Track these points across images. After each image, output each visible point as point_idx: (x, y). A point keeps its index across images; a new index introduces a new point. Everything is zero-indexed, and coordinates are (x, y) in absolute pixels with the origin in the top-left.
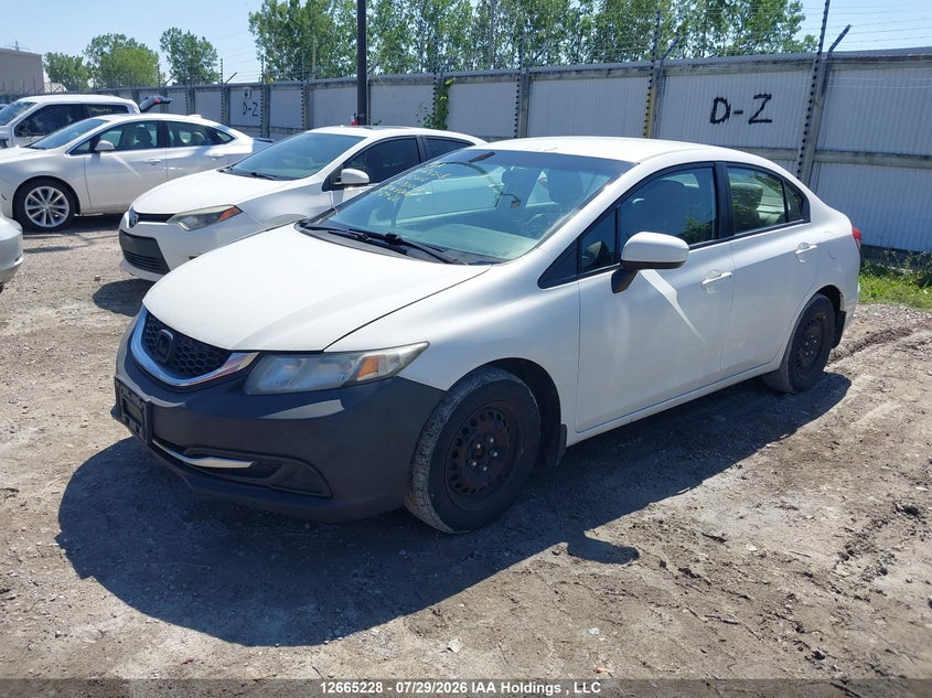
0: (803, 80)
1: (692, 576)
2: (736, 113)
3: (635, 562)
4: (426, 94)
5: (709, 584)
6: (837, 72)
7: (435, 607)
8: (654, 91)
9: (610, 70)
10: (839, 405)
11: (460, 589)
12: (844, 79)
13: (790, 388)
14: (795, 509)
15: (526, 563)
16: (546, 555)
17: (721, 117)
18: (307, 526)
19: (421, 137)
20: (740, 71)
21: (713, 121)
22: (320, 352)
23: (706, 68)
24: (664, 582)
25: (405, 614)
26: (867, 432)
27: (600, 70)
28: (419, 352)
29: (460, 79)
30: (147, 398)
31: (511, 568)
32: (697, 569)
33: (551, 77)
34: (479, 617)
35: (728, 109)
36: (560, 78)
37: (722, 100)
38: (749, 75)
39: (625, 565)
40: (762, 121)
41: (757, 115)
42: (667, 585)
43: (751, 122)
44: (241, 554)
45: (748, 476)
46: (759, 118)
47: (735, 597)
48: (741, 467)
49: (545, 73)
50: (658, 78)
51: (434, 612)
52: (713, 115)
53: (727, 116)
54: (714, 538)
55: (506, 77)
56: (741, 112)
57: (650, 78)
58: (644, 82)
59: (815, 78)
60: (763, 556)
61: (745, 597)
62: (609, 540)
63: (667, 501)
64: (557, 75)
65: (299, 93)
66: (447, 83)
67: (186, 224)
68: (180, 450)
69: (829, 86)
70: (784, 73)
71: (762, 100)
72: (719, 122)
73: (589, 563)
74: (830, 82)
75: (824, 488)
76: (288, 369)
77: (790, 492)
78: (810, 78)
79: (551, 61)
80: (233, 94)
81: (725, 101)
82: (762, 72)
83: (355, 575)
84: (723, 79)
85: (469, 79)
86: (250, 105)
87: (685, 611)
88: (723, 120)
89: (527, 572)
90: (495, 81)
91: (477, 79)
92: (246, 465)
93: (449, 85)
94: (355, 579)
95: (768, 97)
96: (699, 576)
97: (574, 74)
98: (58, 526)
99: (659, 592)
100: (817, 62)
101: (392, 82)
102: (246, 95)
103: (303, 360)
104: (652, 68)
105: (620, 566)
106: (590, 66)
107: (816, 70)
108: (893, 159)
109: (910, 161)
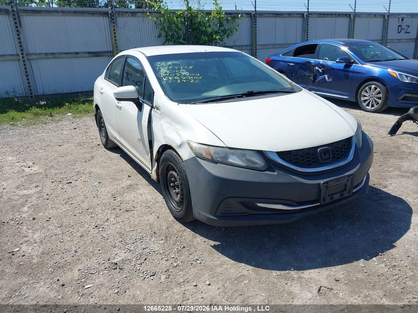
108: (64, 55)
109: (71, 56)
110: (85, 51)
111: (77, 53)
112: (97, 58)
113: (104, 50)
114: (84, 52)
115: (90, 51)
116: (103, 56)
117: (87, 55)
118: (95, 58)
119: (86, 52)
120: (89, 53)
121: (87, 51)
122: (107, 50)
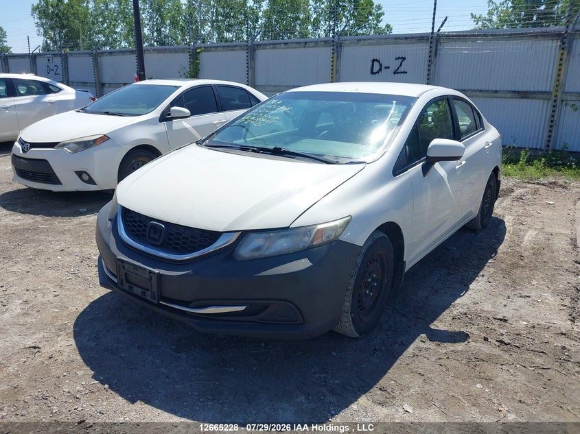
0: (424, 48)
1: (506, 344)
2: (386, 68)
3: (470, 340)
4: (184, 58)
5: (519, 348)
6: (442, 45)
7: (378, 385)
8: (335, 55)
9: (306, 43)
10: (507, 234)
11: (385, 372)
12: (447, 48)
13: (480, 227)
14: (529, 297)
15: (411, 349)
16: (417, 343)
17: (377, 70)
18: (263, 344)
19: (214, 85)
20: (386, 44)
21: (372, 73)
22: (288, 228)
23: (366, 42)
24: (494, 350)
25: (364, 394)
26: (532, 248)
27: (299, 43)
28: (348, 223)
29: (207, 49)
30: (157, 271)
31: (404, 354)
32: (506, 340)
33: (268, 47)
34: (409, 388)
35: (381, 65)
36: (274, 48)
37: (377, 60)
38: (391, 46)
39: (466, 343)
40: (401, 73)
41: (398, 69)
42: (497, 351)
43: (395, 73)
44: (232, 370)
45: (491, 280)
46: (399, 71)
47: (536, 353)
48: (483, 276)
49: (264, 45)
50: (337, 47)
51: (380, 389)
52: (372, 69)
53: (380, 70)
54: (501, 320)
55: (238, 48)
56: (388, 68)
57: (332, 47)
58: (329, 50)
59: (431, 47)
60: (534, 327)
61: (542, 352)
62: (445, 329)
63: (458, 301)
64: (272, 46)
65: (90, 59)
66: (198, 51)
67: (69, 149)
68: (186, 304)
69: (438, 52)
70: (412, 45)
71: (400, 60)
72: (376, 73)
73: (445, 344)
74: (438, 50)
75: (534, 282)
76: (258, 241)
77: (519, 287)
78: (428, 47)
79: (238, 38)
80: (38, 60)
81: (378, 61)
82: (399, 44)
83: (315, 373)
84: (377, 48)
85: (213, 49)
86: (52, 67)
87: (518, 366)
88: (378, 72)
89: (415, 355)
90: (230, 50)
91: (218, 49)
92: (242, 308)
93: (199, 53)
94: (317, 376)
95: (404, 59)
96: (509, 344)
97: (283, 45)
98: (88, 368)
99: (497, 357)
100: (432, 38)
101: (158, 51)
102: (49, 60)
103: (272, 234)
104: (333, 41)
105: (464, 344)
106: (263, 42)
107: (431, 43)
108: (478, 93)
109: (487, 94)
110: (509, 89)
111: (496, 92)
112: (525, 100)
113: (540, 90)
114: (507, 91)
115: (517, 89)
116: (535, 98)
117: (509, 95)
118: (522, 100)
119: (510, 91)
120: (515, 92)
121: (513, 89)
122: (544, 90)
